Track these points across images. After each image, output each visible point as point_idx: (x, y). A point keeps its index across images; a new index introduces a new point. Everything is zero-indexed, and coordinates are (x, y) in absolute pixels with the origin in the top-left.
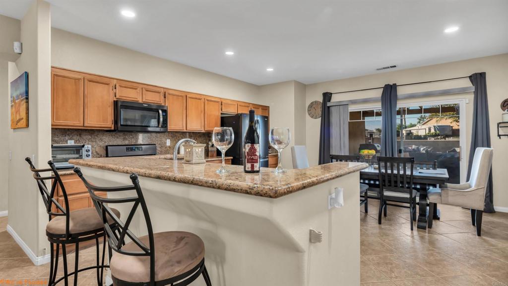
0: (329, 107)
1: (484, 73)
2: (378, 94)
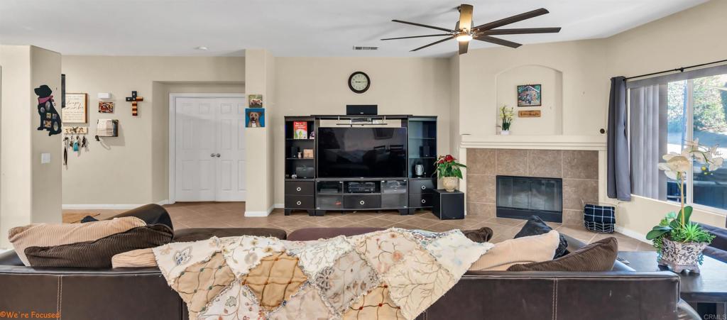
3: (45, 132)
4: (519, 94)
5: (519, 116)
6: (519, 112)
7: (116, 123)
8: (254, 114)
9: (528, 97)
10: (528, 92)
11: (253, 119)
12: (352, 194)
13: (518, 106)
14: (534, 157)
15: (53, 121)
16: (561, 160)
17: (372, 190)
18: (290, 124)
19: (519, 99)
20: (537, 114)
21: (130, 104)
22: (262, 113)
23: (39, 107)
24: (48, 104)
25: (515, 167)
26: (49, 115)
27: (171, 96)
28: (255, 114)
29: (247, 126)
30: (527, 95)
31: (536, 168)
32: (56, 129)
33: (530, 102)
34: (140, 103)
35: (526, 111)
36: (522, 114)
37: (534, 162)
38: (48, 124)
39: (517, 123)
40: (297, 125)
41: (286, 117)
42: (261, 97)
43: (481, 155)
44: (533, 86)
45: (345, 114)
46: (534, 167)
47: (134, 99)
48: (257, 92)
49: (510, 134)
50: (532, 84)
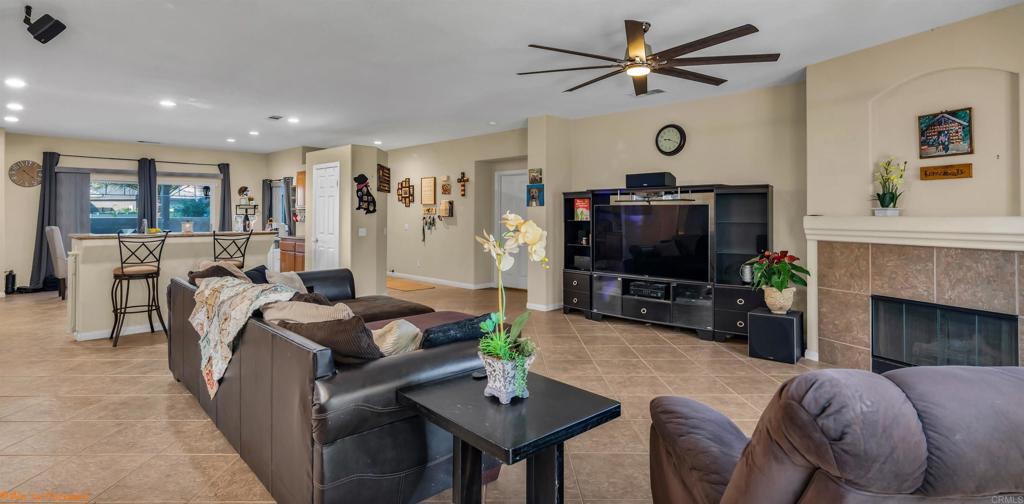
0: (56, 173)
1: (228, 165)
2: (134, 166)
3: (362, 211)
4: (922, 133)
5: (922, 179)
6: (922, 169)
7: (451, 203)
8: (534, 190)
9: (943, 138)
10: (942, 128)
11: (533, 197)
12: (636, 297)
13: (921, 157)
14: (949, 264)
15: (369, 202)
16: (1013, 274)
17: (659, 295)
18: (569, 203)
19: (922, 143)
20: (963, 171)
21: (460, 184)
22: (541, 190)
23: (358, 192)
24: (365, 189)
25: (906, 280)
26: (365, 198)
27: (497, 174)
28: (535, 192)
29: (528, 205)
30: (940, 133)
31: (953, 287)
32: (371, 209)
33: (946, 149)
34: (467, 184)
35: (935, 168)
36: (927, 174)
37: (948, 274)
38: (365, 205)
39: (916, 192)
40: (578, 203)
41: (564, 194)
42: (540, 172)
43: (842, 253)
44: (954, 113)
45: (625, 187)
46: (948, 284)
47: (463, 180)
48: (537, 167)
49: (900, 215)
50: (950, 108)
